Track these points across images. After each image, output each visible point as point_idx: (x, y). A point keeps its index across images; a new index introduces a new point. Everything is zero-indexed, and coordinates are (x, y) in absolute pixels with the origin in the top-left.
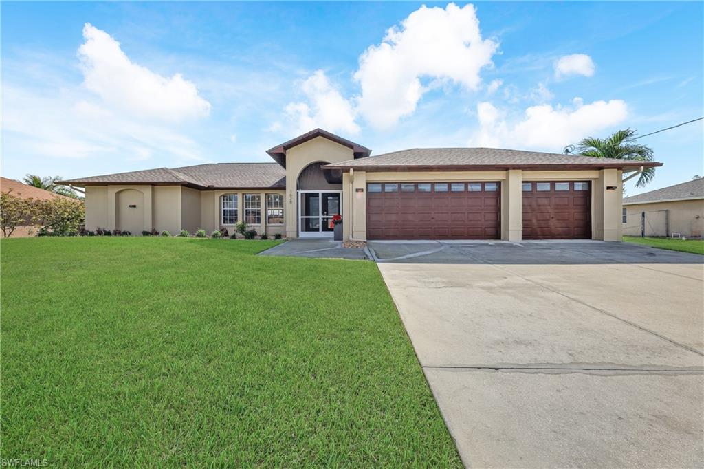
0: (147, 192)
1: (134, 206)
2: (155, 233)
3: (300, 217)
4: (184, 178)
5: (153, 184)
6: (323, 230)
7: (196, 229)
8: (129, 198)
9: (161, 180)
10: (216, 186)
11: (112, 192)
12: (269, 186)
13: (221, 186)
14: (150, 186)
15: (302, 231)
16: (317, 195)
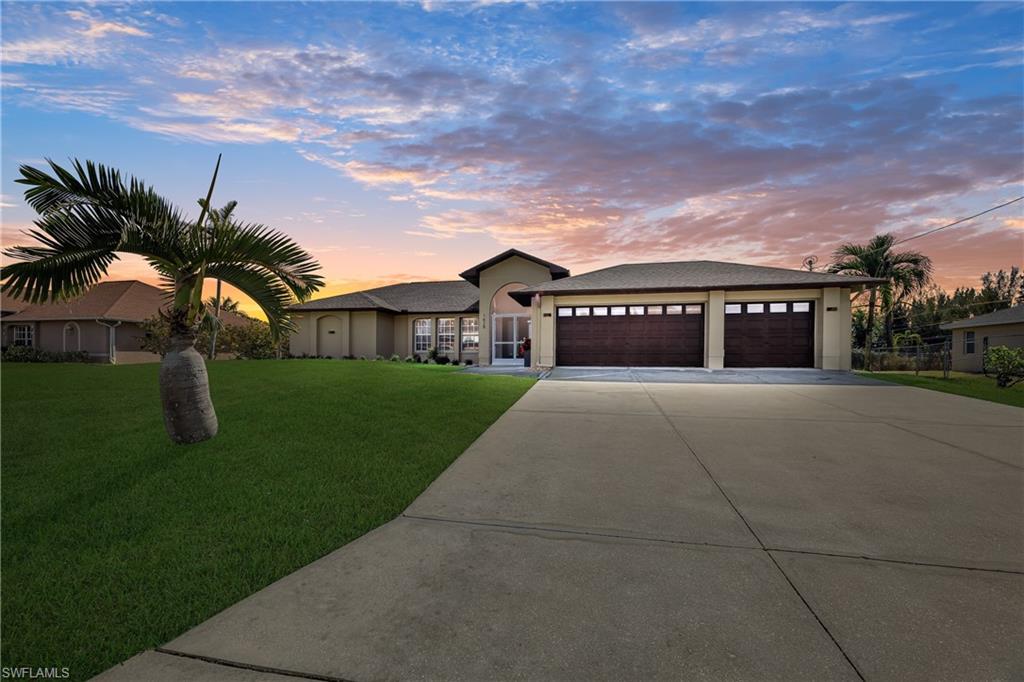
0: (346, 317)
1: (333, 332)
2: (351, 357)
3: (494, 343)
4: (380, 303)
5: (351, 310)
6: (517, 357)
7: (391, 356)
8: (330, 324)
9: (358, 307)
10: (410, 310)
11: (313, 319)
12: (463, 309)
13: (415, 310)
14: (348, 313)
15: (497, 357)
16: (512, 319)
